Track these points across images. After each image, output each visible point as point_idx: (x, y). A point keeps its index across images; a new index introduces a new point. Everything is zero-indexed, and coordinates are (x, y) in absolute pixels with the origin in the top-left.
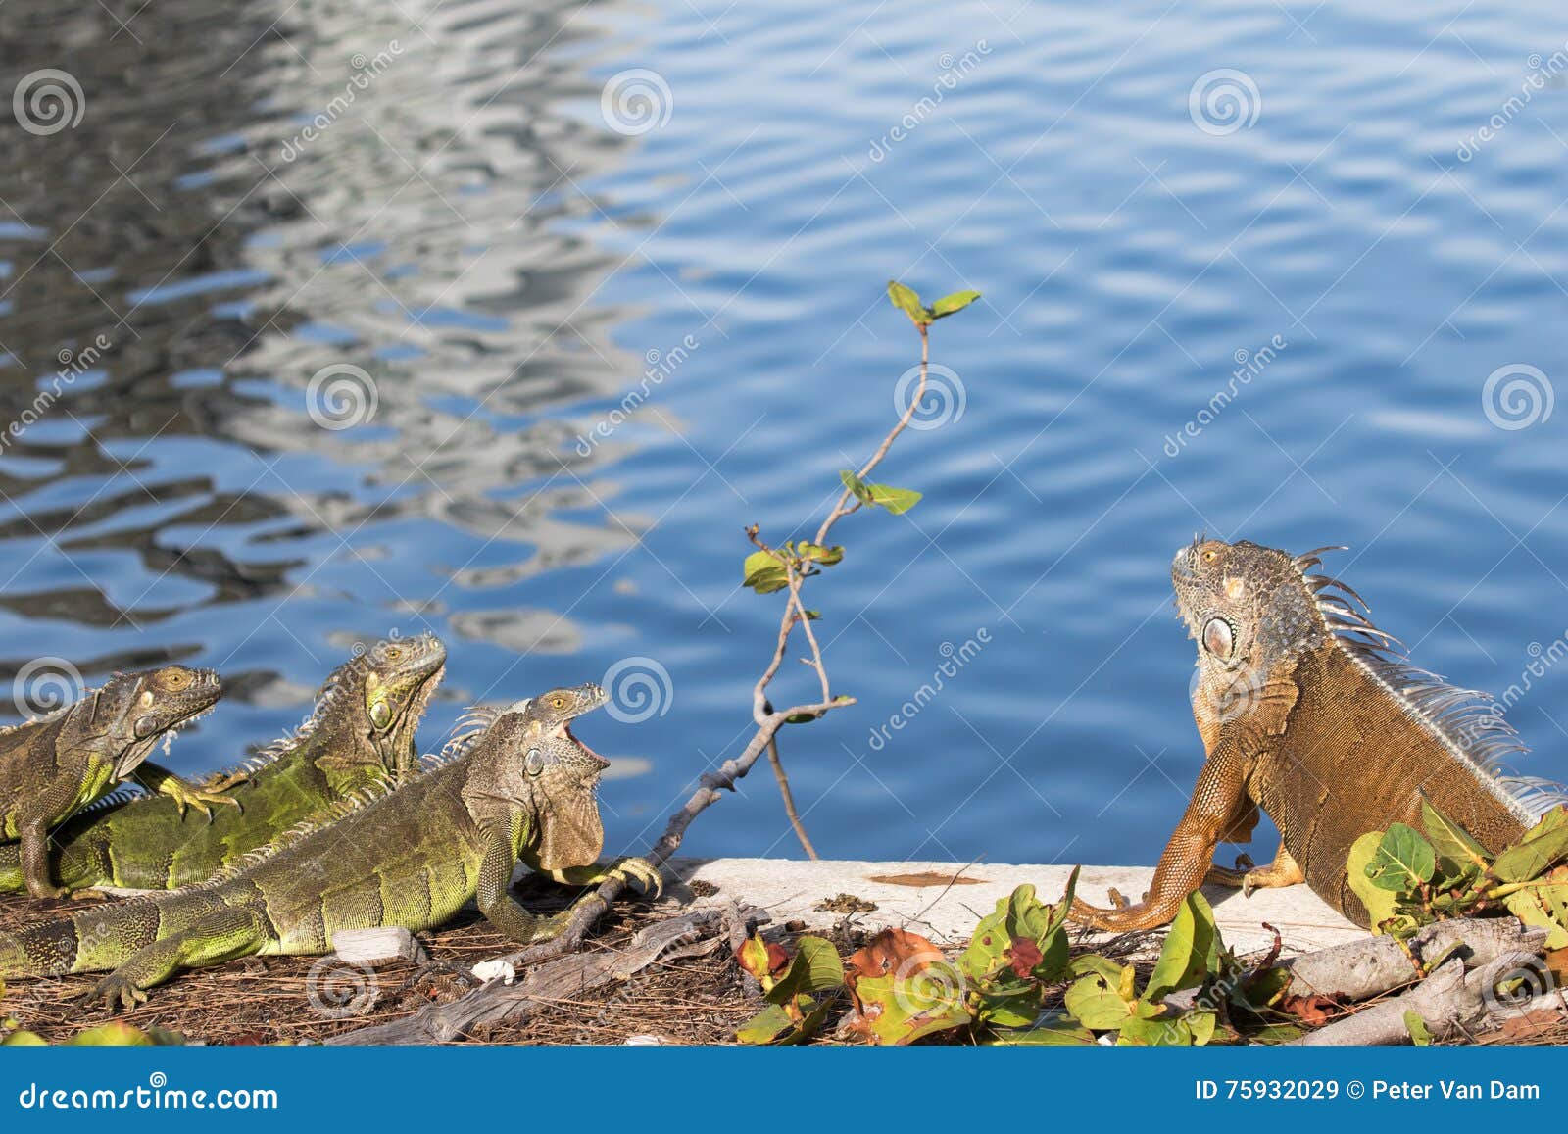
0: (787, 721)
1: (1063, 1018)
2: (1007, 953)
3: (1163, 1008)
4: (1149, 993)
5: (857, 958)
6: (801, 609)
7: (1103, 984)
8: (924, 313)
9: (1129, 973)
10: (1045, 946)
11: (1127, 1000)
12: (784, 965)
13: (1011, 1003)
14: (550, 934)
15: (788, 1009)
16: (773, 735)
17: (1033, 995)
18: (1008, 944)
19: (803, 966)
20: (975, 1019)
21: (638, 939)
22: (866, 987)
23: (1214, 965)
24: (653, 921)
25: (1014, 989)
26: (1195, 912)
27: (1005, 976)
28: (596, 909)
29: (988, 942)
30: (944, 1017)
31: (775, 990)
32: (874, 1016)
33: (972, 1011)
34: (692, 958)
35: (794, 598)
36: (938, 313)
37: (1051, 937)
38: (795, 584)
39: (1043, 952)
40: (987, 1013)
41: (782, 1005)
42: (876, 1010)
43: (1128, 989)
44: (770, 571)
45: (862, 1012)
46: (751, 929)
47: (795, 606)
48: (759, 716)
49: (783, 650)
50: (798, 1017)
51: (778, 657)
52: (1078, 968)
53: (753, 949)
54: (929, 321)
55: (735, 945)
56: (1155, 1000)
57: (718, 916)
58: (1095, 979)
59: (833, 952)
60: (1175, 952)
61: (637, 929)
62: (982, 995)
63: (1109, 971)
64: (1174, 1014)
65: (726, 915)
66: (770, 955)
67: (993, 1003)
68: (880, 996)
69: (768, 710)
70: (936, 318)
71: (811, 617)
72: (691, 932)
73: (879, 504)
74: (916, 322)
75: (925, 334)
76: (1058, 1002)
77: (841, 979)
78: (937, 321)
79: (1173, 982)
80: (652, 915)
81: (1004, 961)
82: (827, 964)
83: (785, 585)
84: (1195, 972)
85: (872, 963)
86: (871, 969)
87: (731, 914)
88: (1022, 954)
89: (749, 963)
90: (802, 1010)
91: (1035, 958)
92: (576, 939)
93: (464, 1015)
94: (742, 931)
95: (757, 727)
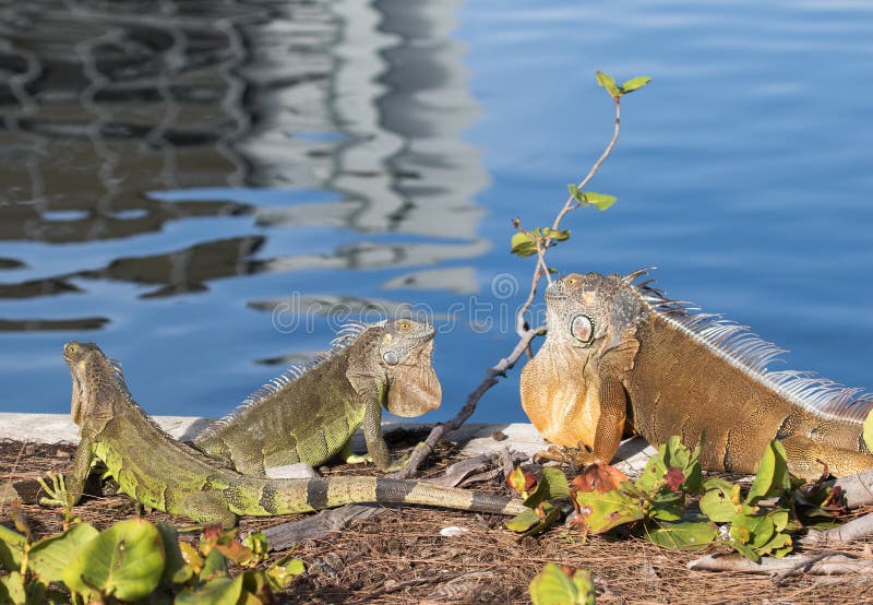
0: (538, 334)
1: (700, 516)
2: (665, 477)
3: (758, 509)
4: (749, 500)
5: (577, 481)
6: (545, 268)
7: (722, 495)
8: (618, 90)
9: (737, 489)
10: (687, 473)
11: (736, 504)
12: (534, 485)
13: (668, 507)
14: (399, 468)
15: (537, 511)
16: (529, 343)
17: (680, 502)
18: (666, 472)
19: (545, 486)
20: (646, 516)
21: (449, 470)
22: (581, 497)
23: (787, 485)
24: (460, 460)
25: (670, 498)
26: (776, 452)
27: (665, 490)
28: (425, 452)
29: (654, 470)
30: (628, 515)
31: (528, 499)
32: (587, 515)
33: (645, 512)
34: (482, 482)
35: (541, 261)
36: (626, 89)
37: (691, 468)
38: (541, 252)
39: (686, 477)
40: (654, 513)
41: (533, 509)
42: (588, 511)
43: (736, 498)
44: (527, 244)
45: (579, 512)
46: (517, 463)
47: (541, 266)
48: (521, 332)
49: (535, 292)
50: (543, 515)
51: (532, 296)
52: (707, 486)
53: (516, 475)
54: (620, 95)
55: (506, 473)
56: (752, 504)
57: (497, 457)
58: (716, 492)
59: (563, 477)
60: (763, 476)
61: (449, 465)
62: (651, 502)
63: (726, 487)
64: (764, 511)
65: (501, 456)
66: (526, 478)
67: (657, 506)
68: (590, 503)
69: (526, 327)
70: (625, 93)
71: (550, 271)
72: (481, 466)
73: (591, 204)
74: (613, 96)
75: (618, 102)
76: (695, 507)
77: (568, 493)
78: (625, 96)
79: (763, 494)
80: (458, 457)
81: (663, 481)
82: (560, 484)
83: (535, 252)
84: (775, 487)
85: (585, 483)
86: (585, 487)
87: (504, 456)
88: (674, 477)
89: (514, 484)
90: (545, 511)
91: (681, 479)
92: (414, 470)
93: (346, 515)
94: (511, 465)
95: (520, 338)
